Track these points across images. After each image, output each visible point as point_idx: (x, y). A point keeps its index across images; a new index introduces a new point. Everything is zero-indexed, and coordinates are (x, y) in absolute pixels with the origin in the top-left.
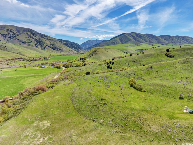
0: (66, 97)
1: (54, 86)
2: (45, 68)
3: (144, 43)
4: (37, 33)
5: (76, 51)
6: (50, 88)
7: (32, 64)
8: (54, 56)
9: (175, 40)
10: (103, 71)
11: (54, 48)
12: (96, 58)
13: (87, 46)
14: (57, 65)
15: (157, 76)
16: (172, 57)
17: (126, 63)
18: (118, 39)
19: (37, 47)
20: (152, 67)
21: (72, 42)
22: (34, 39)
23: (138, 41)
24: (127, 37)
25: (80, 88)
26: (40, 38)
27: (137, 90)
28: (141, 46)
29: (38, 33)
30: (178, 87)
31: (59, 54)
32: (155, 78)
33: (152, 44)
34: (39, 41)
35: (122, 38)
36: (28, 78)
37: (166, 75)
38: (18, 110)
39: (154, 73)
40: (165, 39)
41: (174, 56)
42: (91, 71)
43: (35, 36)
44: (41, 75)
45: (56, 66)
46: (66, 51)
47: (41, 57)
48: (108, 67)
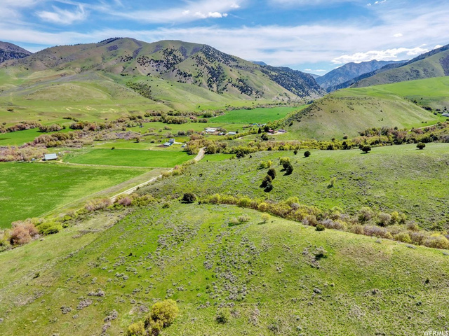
8: (234, 109)
11: (245, 89)
12: (306, 130)
13: (340, 78)
19: (210, 86)
20: (319, 256)
22: (208, 68)
26: (222, 65)
31: (249, 104)
34: (216, 72)
43: (212, 62)
48: (264, 184)
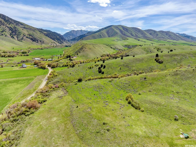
0: (65, 119)
1: (46, 101)
2: (27, 68)
3: (131, 37)
4: (11, 19)
5: (59, 43)
6: (42, 103)
7: (9, 62)
8: (34, 49)
9: (160, 35)
10: (96, 77)
11: (34, 40)
12: (84, 56)
13: (71, 36)
14: (42, 66)
15: (151, 89)
16: (161, 63)
17: (118, 67)
18: (104, 32)
19: (12, 37)
20: (145, 78)
21: (54, 33)
22: (8, 27)
23: (124, 35)
24: (113, 30)
25: (78, 107)
26: (16, 26)
27: (136, 109)
28: (127, 40)
29: (13, 20)
30: (173, 106)
31: (39, 47)
32: (150, 91)
33: (139, 39)
34: (14, 30)
35: (108, 31)
36: (10, 84)
37: (159, 88)
38: (12, 140)
39: (148, 85)
40: (151, 34)
41: (163, 62)
42: (82, 76)
43: (9, 24)
44: (24, 80)
45: (40, 66)
46: (48, 43)
47: (19, 51)
48: (100, 72)
